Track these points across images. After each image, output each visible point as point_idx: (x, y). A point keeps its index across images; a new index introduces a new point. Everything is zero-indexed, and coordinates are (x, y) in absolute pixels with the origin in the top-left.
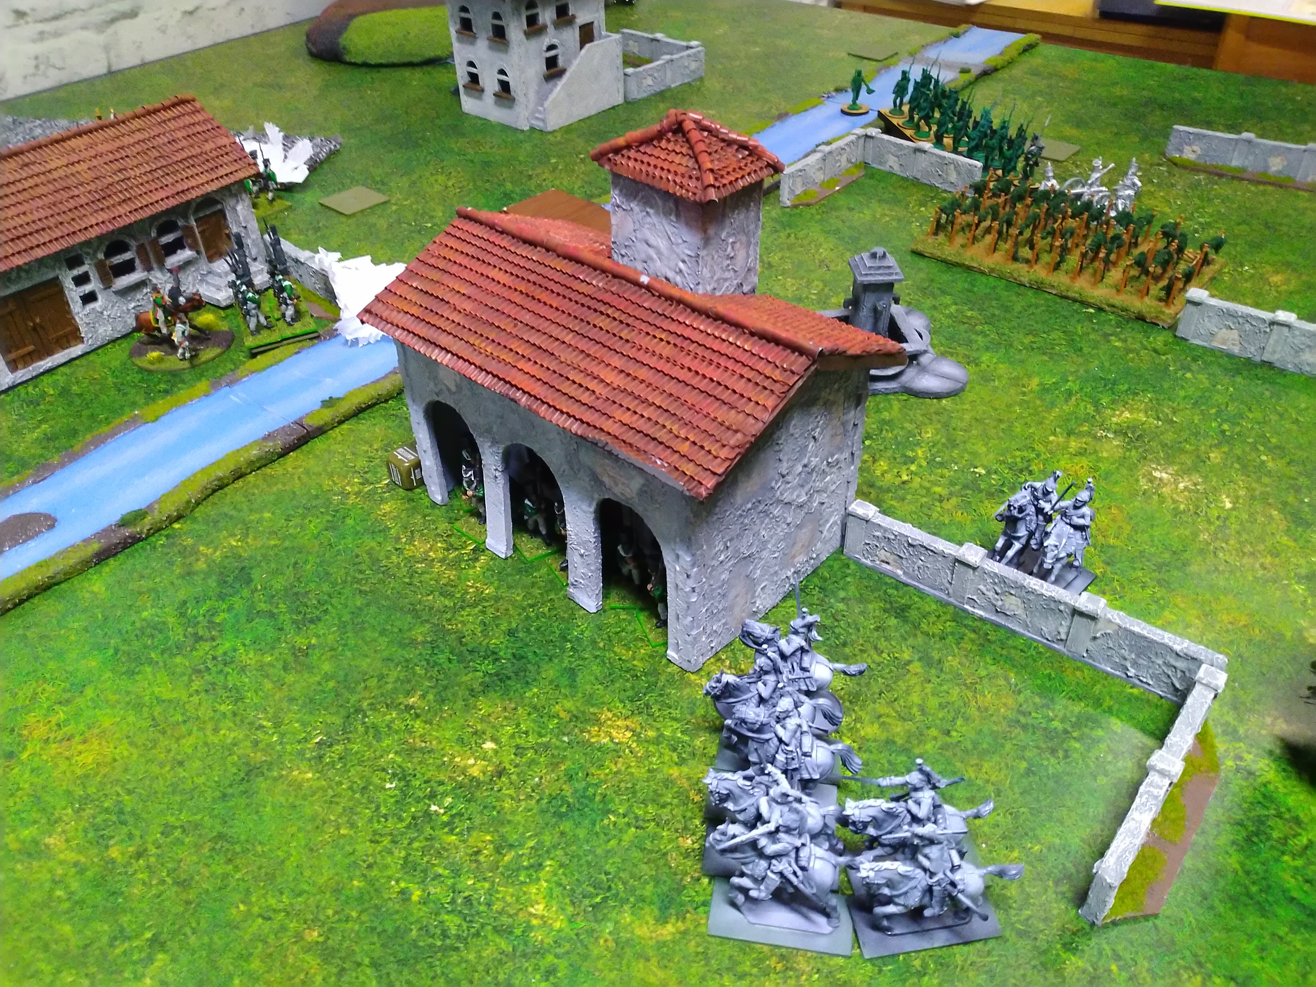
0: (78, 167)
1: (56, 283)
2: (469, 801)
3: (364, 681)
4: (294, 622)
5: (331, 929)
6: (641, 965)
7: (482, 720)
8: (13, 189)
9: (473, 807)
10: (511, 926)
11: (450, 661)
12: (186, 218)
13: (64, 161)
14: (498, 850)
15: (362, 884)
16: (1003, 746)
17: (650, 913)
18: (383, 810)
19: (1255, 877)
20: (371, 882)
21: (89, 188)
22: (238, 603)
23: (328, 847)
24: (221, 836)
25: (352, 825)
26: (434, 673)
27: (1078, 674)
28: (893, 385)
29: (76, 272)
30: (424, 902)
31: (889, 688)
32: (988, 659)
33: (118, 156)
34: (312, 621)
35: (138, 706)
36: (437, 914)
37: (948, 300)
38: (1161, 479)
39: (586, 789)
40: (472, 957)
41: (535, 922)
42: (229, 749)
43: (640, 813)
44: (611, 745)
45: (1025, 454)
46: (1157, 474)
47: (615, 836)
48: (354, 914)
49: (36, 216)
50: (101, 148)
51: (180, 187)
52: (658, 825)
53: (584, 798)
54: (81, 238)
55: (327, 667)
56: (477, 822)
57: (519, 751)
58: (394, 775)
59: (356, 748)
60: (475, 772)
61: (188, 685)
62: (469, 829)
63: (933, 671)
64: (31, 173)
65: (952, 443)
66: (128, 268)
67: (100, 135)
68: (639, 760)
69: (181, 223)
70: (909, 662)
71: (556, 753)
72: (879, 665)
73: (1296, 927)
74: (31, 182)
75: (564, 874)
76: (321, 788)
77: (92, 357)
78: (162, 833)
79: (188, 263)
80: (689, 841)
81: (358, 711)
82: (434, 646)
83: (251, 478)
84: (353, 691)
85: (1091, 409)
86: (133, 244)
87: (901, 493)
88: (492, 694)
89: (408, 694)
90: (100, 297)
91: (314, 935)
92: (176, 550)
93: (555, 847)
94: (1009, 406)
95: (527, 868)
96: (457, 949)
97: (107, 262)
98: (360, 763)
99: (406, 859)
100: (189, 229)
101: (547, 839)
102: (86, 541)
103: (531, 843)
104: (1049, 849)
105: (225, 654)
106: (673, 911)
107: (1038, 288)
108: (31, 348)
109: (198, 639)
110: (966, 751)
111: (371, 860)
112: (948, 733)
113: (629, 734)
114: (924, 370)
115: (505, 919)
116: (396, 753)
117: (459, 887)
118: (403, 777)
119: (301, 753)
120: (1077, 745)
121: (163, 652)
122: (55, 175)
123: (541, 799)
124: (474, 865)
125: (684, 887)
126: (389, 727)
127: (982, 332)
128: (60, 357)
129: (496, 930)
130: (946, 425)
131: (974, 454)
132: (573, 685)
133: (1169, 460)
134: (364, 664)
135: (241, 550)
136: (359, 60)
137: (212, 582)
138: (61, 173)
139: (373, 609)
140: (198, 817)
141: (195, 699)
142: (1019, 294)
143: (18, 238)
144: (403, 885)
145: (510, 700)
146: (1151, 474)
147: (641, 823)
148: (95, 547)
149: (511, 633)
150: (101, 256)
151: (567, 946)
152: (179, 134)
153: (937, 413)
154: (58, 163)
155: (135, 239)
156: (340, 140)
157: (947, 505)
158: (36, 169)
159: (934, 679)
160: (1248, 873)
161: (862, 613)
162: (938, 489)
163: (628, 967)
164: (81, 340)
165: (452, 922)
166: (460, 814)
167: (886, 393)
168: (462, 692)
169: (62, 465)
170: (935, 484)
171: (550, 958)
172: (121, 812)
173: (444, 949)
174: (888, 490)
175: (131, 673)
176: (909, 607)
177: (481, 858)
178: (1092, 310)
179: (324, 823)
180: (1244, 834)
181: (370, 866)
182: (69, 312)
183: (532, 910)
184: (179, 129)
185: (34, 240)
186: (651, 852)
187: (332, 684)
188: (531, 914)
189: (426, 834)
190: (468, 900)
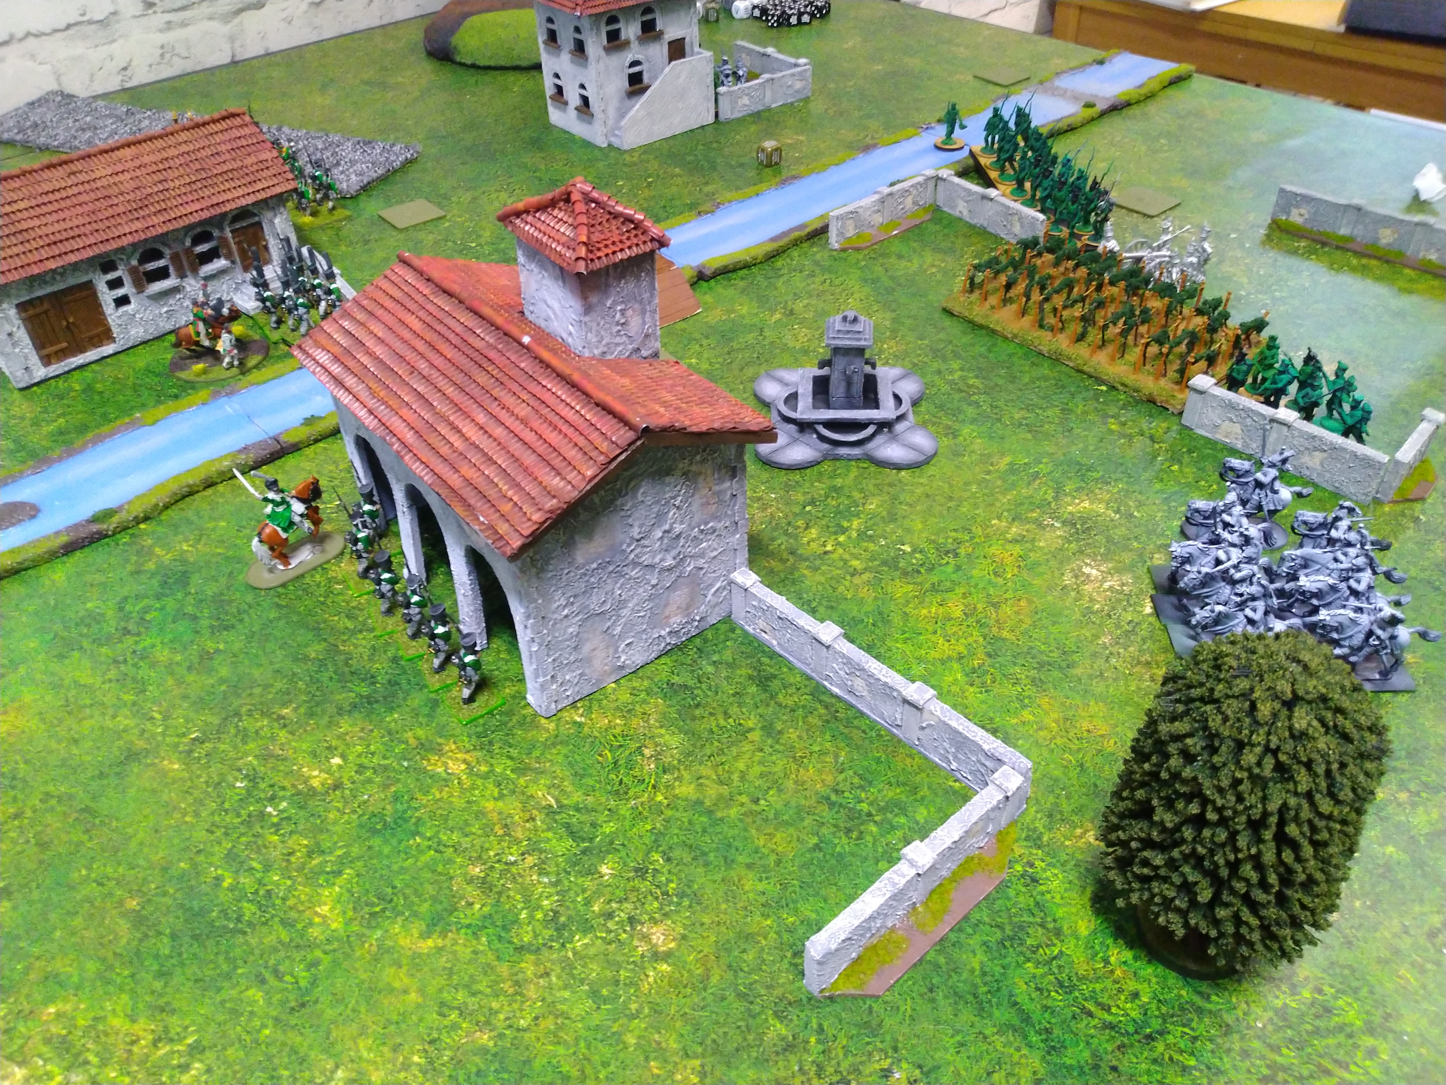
0: (121, 177)
1: (89, 286)
2: (301, 808)
3: (251, 688)
4: (212, 627)
5: (149, 901)
6: (392, 970)
7: (339, 737)
8: (58, 196)
9: (302, 813)
10: (295, 921)
11: (331, 678)
12: (222, 229)
13: (109, 171)
14: (310, 855)
15: (187, 866)
16: (803, 820)
17: (417, 927)
18: (227, 806)
19: (988, 978)
20: (194, 865)
21: (128, 197)
22: (170, 603)
23: (170, 832)
24: (87, 810)
25: (197, 814)
26: (313, 689)
27: (908, 761)
28: (856, 451)
29: (111, 276)
30: (231, 889)
31: (721, 752)
32: (828, 737)
33: (161, 167)
34: (226, 628)
35: (57, 686)
36: (239, 901)
37: (955, 365)
38: (1088, 576)
39: (405, 812)
40: (254, 942)
41: (317, 920)
42: (119, 734)
43: (445, 838)
44: (444, 775)
45: (959, 535)
46: (1086, 570)
47: (413, 856)
48: (171, 891)
49: (76, 222)
50: (146, 159)
51: (215, 200)
52: (456, 850)
53: (401, 819)
54: (114, 245)
55: (224, 672)
56: (301, 827)
57: (361, 769)
58: (247, 776)
59: (222, 747)
60: (315, 783)
61: (104, 674)
62: (291, 832)
63: (770, 741)
64: (76, 181)
65: (892, 518)
66: (162, 274)
67: (146, 147)
68: (463, 791)
69: (216, 233)
70: (750, 730)
71: (392, 775)
72: (721, 728)
73: (1004, 1028)
74: (75, 190)
75: (357, 883)
76: (182, 779)
77: (121, 357)
78: (41, 800)
79: (223, 272)
80: (478, 870)
81: (237, 714)
82: (322, 664)
83: (220, 488)
84: (239, 696)
85: (1050, 495)
86: (167, 252)
87: (818, 562)
88: (356, 715)
89: (284, 705)
90: (132, 300)
91: (133, 904)
92: (135, 548)
93: (359, 858)
94: (967, 484)
95: (328, 873)
96: (245, 933)
97: (141, 269)
98: (222, 761)
99: (230, 850)
100: (223, 240)
101: (355, 851)
102: (57, 533)
103: (339, 852)
104: (802, 922)
105: (144, 649)
106: (438, 929)
107: (1056, 359)
108: (64, 345)
109: (127, 632)
110: (766, 820)
111: (202, 847)
112: (756, 801)
113: (463, 767)
114: (894, 438)
115: (293, 914)
116: (256, 756)
117: (266, 880)
118: (253, 778)
119: (176, 745)
120: (874, 829)
121: (94, 641)
122: (99, 184)
123: (363, 815)
124: (284, 864)
125: (456, 910)
126: (257, 732)
127: (976, 403)
128: (92, 355)
129: (282, 922)
130: (894, 498)
131: (908, 530)
132: (430, 716)
133: (1106, 557)
134: (256, 673)
135: (189, 555)
136: (469, 62)
137: (155, 582)
138: (104, 182)
139: (282, 623)
140: (74, 790)
141: (106, 686)
142: (1033, 364)
143: (55, 243)
144: (219, 872)
145: (371, 721)
146: (1080, 568)
147: (441, 848)
148: (64, 539)
149: (395, 660)
150: (134, 262)
151: (336, 945)
152: (223, 148)
153: (891, 485)
154: (104, 172)
155: (170, 247)
156: (420, 148)
157: (857, 580)
158: (82, 177)
159: (768, 750)
160: (984, 974)
161: (727, 678)
162: (855, 563)
163: (381, 970)
164: (113, 340)
165: (249, 909)
166: (289, 818)
167: (849, 459)
168: (331, 710)
169: (60, 459)
170: (856, 557)
171: (318, 953)
172: (14, 778)
173: (235, 932)
174: (807, 559)
175: (61, 657)
176: (774, 677)
177: (293, 859)
178: (1104, 388)
179: (175, 808)
180: (999, 935)
181: (199, 852)
182: (103, 313)
183: (318, 909)
184: (224, 142)
185: (68, 246)
186: (440, 874)
187: (223, 688)
188: (317, 914)
189: (254, 831)
190: (269, 892)
